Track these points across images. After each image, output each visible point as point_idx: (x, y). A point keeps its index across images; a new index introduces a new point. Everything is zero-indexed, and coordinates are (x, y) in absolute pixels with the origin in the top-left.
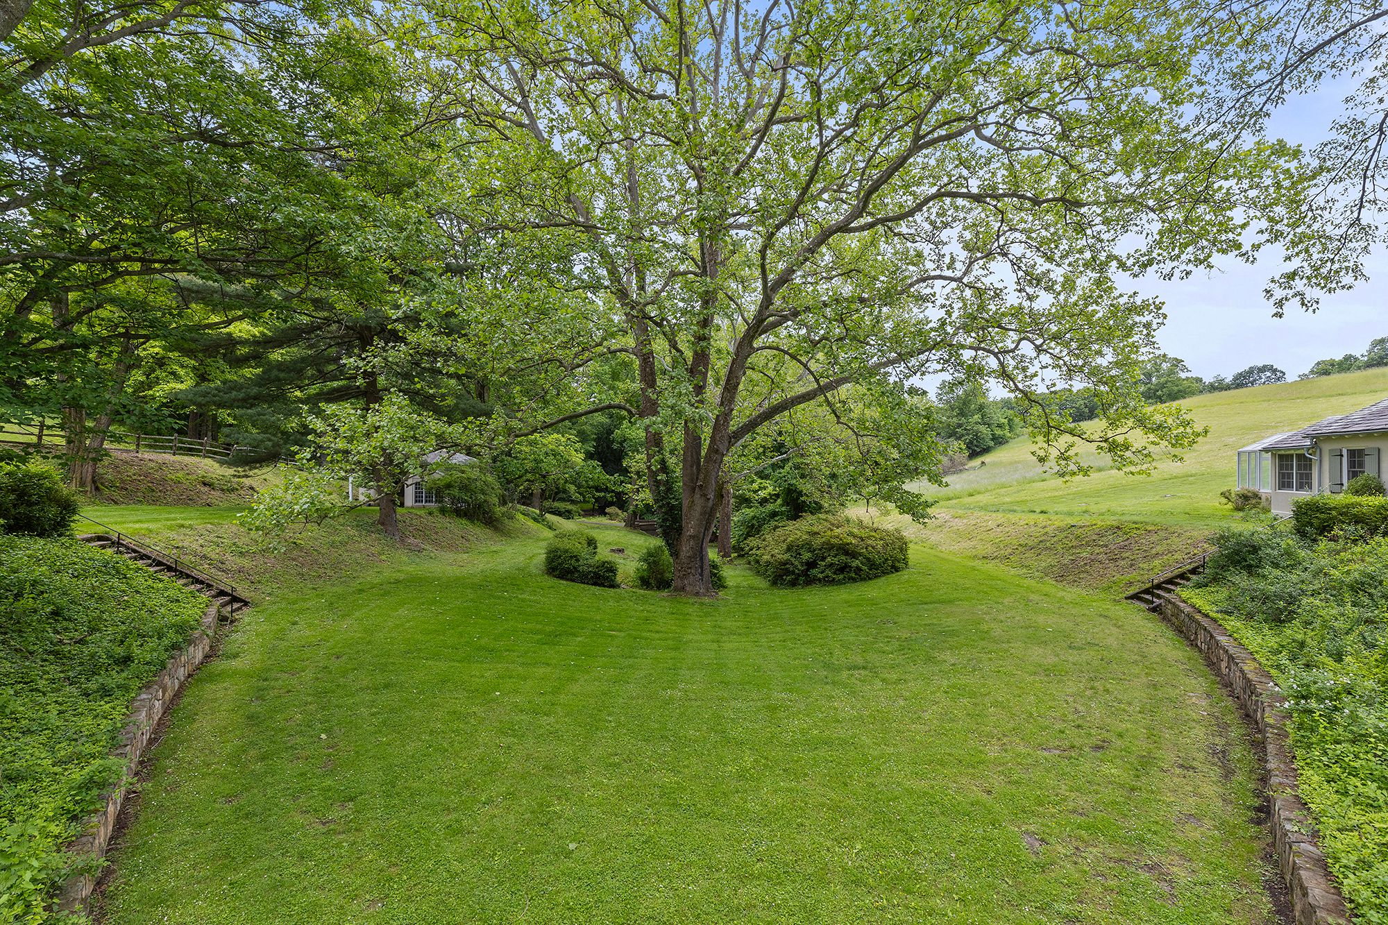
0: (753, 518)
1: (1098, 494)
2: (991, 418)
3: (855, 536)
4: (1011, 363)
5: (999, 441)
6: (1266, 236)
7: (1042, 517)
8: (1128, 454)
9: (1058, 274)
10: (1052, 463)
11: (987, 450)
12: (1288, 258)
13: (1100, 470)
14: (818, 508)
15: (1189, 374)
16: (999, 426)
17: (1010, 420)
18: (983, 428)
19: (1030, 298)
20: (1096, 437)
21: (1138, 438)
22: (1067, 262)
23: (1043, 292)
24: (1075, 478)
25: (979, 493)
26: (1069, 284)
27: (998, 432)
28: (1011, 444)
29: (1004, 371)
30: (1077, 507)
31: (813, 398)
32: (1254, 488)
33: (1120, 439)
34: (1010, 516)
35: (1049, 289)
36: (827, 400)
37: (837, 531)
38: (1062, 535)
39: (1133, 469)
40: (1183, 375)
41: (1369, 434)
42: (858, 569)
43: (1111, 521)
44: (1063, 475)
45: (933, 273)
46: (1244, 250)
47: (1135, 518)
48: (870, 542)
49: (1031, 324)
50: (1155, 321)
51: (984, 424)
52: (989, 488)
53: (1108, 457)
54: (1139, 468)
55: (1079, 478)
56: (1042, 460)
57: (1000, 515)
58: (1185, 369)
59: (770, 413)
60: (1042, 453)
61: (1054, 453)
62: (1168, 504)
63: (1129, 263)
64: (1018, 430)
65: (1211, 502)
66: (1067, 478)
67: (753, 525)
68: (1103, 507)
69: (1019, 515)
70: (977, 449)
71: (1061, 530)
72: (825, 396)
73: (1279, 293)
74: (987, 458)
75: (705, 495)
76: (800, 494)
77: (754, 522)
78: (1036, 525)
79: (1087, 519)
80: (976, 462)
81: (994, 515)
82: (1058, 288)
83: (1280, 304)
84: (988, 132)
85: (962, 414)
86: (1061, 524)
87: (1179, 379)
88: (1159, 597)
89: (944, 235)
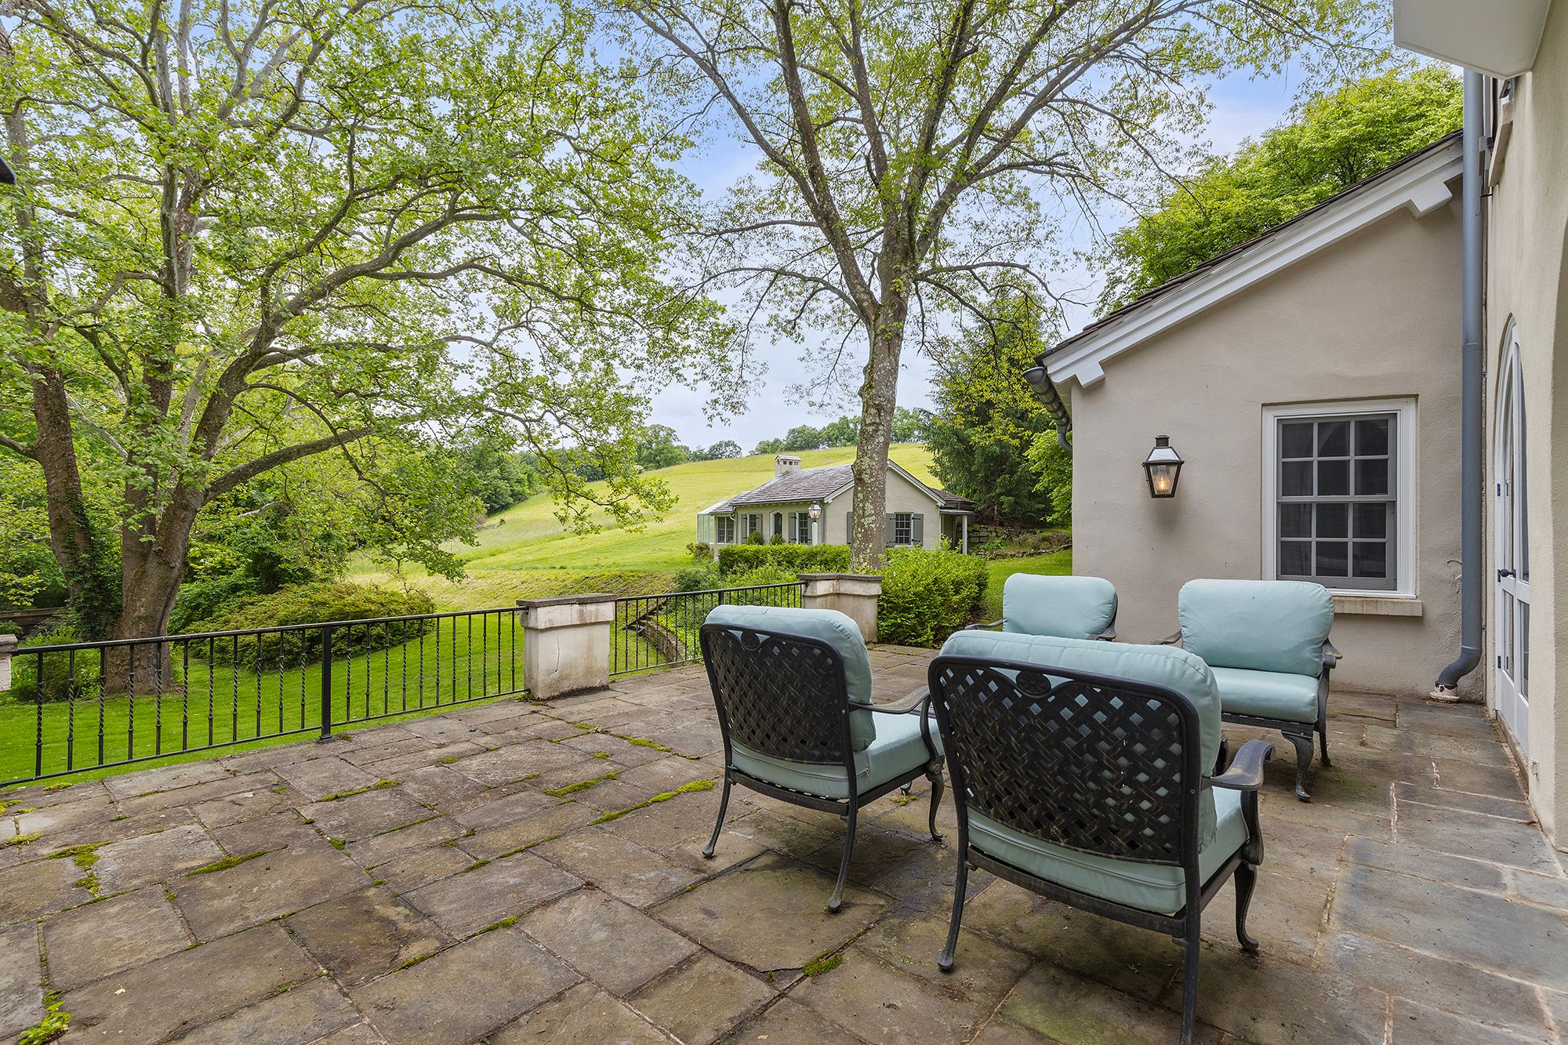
0: (200, 595)
1: (607, 550)
2: (510, 473)
3: (373, 603)
4: (536, 429)
5: (519, 498)
6: (700, 376)
7: (562, 572)
8: (627, 515)
9: (576, 357)
10: (571, 524)
11: (505, 507)
12: (713, 391)
13: (609, 528)
14: (307, 576)
15: (679, 444)
16: (519, 481)
17: (530, 476)
18: (502, 483)
19: (553, 373)
20: (604, 501)
21: (634, 503)
22: (583, 348)
23: (563, 369)
24: (589, 535)
25: (501, 552)
26: (585, 367)
27: (518, 488)
28: (531, 500)
29: (530, 436)
30: (590, 562)
31: (327, 449)
32: (706, 541)
33: (622, 503)
34: (534, 573)
35: (569, 367)
36: (346, 453)
37: (349, 599)
38: (578, 586)
39: (632, 528)
40: (675, 444)
41: (758, 505)
42: (380, 637)
43: (615, 571)
44: (579, 533)
45: (463, 334)
46: (688, 382)
47: (632, 568)
48: (392, 607)
49: (554, 399)
50: (645, 412)
51: (504, 479)
52: (511, 547)
53: (612, 519)
54: (635, 527)
55: (592, 535)
56: (563, 520)
57: (524, 572)
58: (676, 439)
59: (268, 462)
60: (563, 515)
61: (572, 513)
62: (655, 556)
63: (628, 362)
64: (537, 486)
65: (682, 553)
66: (583, 536)
67: (198, 606)
68: (610, 561)
69: (541, 571)
70: (496, 506)
71: (577, 582)
72: (344, 448)
73: (710, 412)
74: (507, 515)
75: (167, 563)
76: (278, 559)
77: (202, 600)
78: (556, 579)
79: (597, 572)
80: (495, 520)
81: (518, 573)
82: (577, 368)
83: (711, 418)
84: (519, 223)
85: (479, 467)
86: (577, 577)
87: (672, 447)
88: (644, 625)
89: (473, 297)
